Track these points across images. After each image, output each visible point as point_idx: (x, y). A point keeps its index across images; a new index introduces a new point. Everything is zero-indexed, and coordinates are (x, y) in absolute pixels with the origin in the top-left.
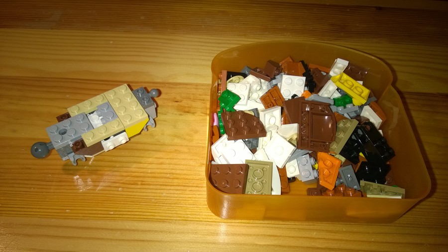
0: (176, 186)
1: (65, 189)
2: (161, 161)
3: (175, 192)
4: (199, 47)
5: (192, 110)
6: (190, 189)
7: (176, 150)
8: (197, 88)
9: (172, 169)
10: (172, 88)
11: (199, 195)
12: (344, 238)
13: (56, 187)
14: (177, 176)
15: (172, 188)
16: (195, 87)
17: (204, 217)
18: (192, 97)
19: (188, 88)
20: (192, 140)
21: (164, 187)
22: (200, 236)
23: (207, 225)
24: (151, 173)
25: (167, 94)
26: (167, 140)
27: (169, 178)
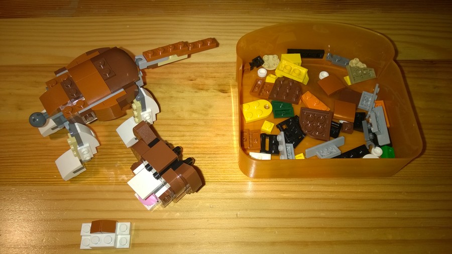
0: (197, 154)
1: (107, 161)
2: (182, 133)
4: (208, 27)
5: (206, 87)
6: (209, 156)
7: (195, 124)
8: (208, 67)
9: (193, 140)
10: (186, 67)
11: (216, 160)
12: (336, 190)
13: (98, 160)
14: (198, 146)
16: (206, 65)
18: (204, 75)
19: (201, 67)
20: (207, 115)
22: (219, 193)
23: (224, 185)
25: (183, 73)
26: (186, 115)
27: (190, 148)
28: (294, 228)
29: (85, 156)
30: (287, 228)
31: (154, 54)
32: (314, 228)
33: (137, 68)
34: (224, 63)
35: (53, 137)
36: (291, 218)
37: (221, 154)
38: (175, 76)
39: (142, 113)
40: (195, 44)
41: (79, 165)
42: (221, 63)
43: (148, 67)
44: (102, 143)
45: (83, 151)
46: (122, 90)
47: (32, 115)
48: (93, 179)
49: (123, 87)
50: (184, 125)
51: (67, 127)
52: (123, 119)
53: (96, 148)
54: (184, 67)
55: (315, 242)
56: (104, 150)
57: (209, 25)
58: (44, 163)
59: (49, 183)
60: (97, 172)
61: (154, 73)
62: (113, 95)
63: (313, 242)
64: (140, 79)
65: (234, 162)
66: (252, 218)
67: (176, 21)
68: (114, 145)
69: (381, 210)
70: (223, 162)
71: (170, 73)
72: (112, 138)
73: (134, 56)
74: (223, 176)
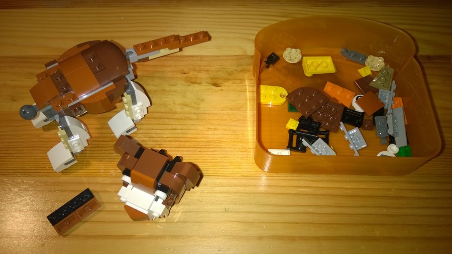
0: (188, 147)
1: (98, 153)
2: (174, 127)
3: (187, 153)
4: (203, 19)
5: (198, 81)
6: (200, 150)
7: (186, 117)
8: (201, 60)
9: (184, 134)
10: (180, 60)
11: (207, 154)
12: (325, 186)
13: (90, 152)
14: (189, 140)
15: (185, 149)
16: (200, 59)
17: (211, 172)
18: (197, 68)
19: (194, 60)
20: (198, 108)
21: (179, 149)
22: (209, 187)
23: (214, 179)
24: (166, 138)
25: (175, 66)
26: (178, 109)
27: (181, 141)
28: (281, 223)
29: (76, 149)
30: (275, 223)
31: (145, 47)
32: (302, 223)
33: (127, 62)
34: (218, 56)
35: (45, 128)
36: (279, 213)
37: (212, 148)
38: (169, 69)
39: (132, 107)
40: (186, 38)
41: (70, 157)
42: (215, 56)
43: (139, 61)
44: (93, 135)
45: (73, 144)
46: (112, 83)
47: (23, 107)
48: (84, 171)
49: (112, 81)
50: (176, 119)
51: (58, 120)
52: (115, 112)
53: (87, 141)
54: (177, 60)
55: (302, 237)
56: (95, 143)
57: (204, 18)
58: (36, 155)
59: (41, 174)
60: (88, 164)
61: (147, 66)
62: (103, 88)
63: (300, 237)
64: (129, 73)
65: (225, 156)
66: (241, 212)
67: (171, 13)
68: (106, 137)
69: (369, 207)
70: (214, 156)
71: (163, 66)
72: (104, 131)
73: (124, 49)
74: (212, 170)
